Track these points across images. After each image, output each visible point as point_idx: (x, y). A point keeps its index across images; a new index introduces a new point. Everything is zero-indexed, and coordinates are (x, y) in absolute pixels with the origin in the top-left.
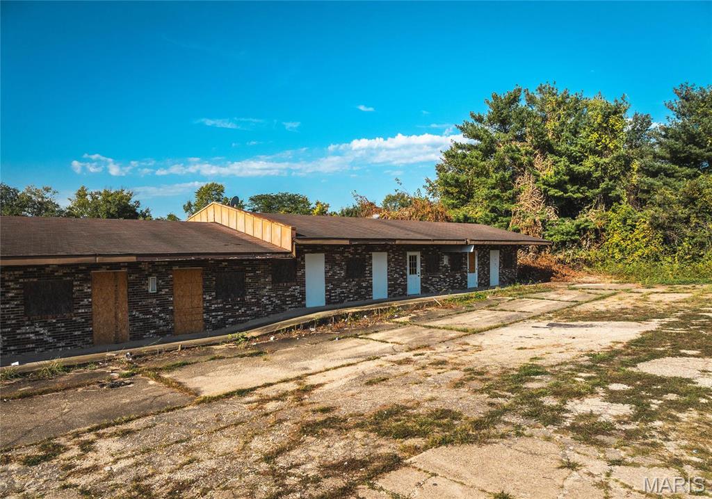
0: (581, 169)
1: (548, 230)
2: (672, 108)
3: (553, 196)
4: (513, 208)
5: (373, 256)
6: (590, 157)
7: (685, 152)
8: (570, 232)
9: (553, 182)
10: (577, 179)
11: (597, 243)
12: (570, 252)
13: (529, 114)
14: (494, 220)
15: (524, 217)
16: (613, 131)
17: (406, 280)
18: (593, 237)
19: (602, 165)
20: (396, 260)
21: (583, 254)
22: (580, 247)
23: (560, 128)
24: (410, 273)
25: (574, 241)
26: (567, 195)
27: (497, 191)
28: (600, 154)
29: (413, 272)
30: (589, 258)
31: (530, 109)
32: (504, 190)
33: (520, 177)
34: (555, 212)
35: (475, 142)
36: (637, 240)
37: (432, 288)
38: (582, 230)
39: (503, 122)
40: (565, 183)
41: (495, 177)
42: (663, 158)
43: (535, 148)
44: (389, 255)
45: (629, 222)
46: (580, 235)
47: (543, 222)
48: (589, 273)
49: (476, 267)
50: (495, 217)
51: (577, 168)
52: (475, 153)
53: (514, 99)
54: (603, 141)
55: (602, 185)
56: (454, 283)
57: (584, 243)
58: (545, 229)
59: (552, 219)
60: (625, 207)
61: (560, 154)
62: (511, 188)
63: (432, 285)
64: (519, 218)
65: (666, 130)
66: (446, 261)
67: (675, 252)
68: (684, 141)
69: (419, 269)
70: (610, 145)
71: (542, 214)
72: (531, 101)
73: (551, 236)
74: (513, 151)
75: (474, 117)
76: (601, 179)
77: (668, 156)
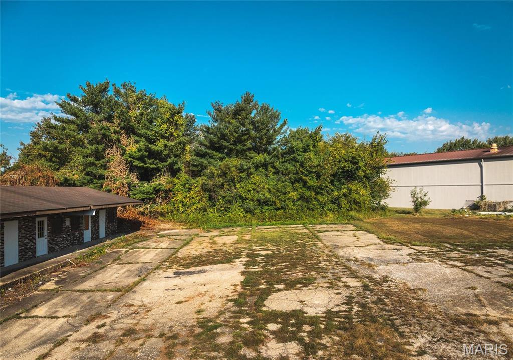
0: (156, 148)
1: (132, 190)
2: (210, 115)
3: (136, 166)
4: (106, 173)
5: (5, 225)
6: (161, 140)
7: (219, 144)
8: (149, 192)
9: (137, 156)
10: (153, 155)
11: (166, 199)
12: (148, 206)
13: (116, 103)
14: (90, 182)
15: (115, 180)
16: (176, 124)
17: (35, 244)
18: (163, 195)
19: (170, 147)
20: (27, 226)
21: (158, 208)
22: (155, 203)
23: (140, 117)
24: (39, 237)
25: (150, 199)
26: (147, 165)
27: (91, 159)
28: (168, 139)
29: (41, 235)
30: (163, 211)
31: (116, 99)
32: (98, 159)
33: (109, 149)
34: (137, 177)
35: (71, 117)
36: (193, 198)
37: (57, 247)
38: (157, 191)
39: (96, 106)
40: (145, 157)
41: (90, 148)
42: (206, 145)
43: (121, 129)
44: (19, 223)
45: (187, 186)
46: (155, 194)
47: (129, 184)
48: (162, 221)
49: (90, 224)
50: (91, 180)
51: (154, 148)
52: (72, 127)
53: (104, 89)
54: (170, 130)
55: (170, 161)
56: (74, 240)
57: (158, 199)
58: (130, 190)
59: (135, 182)
60: (184, 176)
61: (140, 136)
62: (103, 158)
63: (57, 244)
64: (111, 181)
65: (208, 129)
66: (68, 223)
67: (215, 206)
68: (218, 137)
69: (46, 232)
70: (175, 133)
71: (128, 178)
72: (118, 93)
73: (135, 195)
74: (105, 129)
75: (71, 97)
76: (168, 156)
77: (208, 144)
